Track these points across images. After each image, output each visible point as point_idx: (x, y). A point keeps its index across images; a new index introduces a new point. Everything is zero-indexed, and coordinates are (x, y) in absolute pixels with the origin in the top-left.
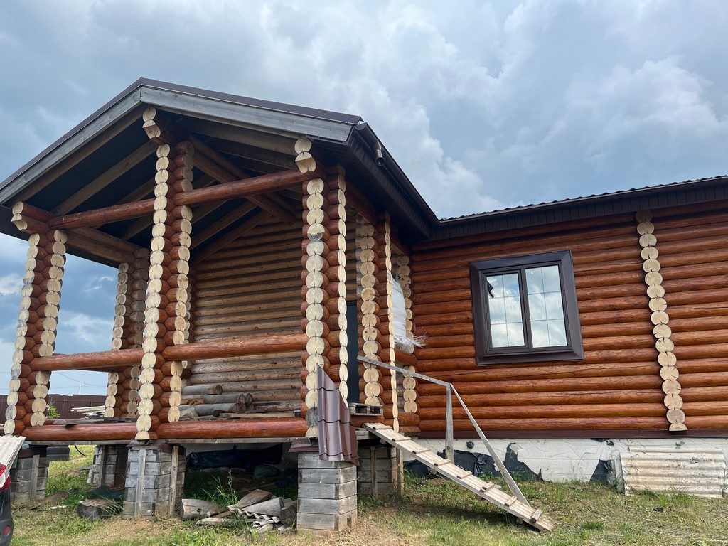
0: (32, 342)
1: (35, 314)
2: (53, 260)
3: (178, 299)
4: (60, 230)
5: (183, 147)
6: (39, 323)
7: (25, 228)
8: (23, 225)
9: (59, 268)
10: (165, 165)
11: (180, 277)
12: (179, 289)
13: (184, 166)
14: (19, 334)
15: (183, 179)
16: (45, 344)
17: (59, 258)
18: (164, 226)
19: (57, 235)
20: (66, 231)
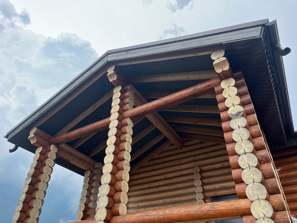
0: (24, 216)
1: (29, 197)
2: (47, 162)
3: (123, 178)
4: (54, 144)
5: (129, 87)
6: (31, 203)
7: (35, 142)
8: (34, 141)
9: (50, 167)
10: (118, 96)
11: (125, 162)
12: (124, 171)
13: (129, 96)
14: (17, 210)
15: (128, 103)
16: (31, 218)
17: (51, 161)
18: (116, 129)
19: (52, 147)
20: (57, 145)
